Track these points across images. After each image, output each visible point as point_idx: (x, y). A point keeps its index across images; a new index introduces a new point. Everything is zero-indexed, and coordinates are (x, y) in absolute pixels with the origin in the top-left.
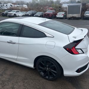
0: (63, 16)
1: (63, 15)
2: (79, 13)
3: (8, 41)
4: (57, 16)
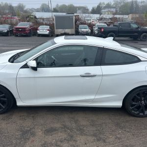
0: (48, 32)
1: (49, 30)
2: (73, 28)
3: (83, 73)
4: (38, 31)
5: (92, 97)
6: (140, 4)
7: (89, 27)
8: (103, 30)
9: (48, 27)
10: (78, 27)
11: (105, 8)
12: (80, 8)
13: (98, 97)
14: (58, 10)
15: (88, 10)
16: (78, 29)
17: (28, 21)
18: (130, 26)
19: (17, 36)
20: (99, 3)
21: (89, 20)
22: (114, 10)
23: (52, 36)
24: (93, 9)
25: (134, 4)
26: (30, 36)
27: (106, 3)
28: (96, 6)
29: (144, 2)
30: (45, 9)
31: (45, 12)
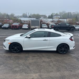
0: (28, 27)
5: (47, 47)
6: (72, 14)
7: (47, 25)
8: (53, 26)
9: (27, 25)
10: (42, 25)
11: (55, 15)
12: (42, 16)
13: (48, 47)
14: (31, 16)
15: (46, 16)
16: (41, 26)
17: (17, 22)
18: (66, 25)
19: (12, 29)
20: (52, 13)
21: (47, 22)
22: (59, 17)
23: (29, 29)
24: (49, 16)
25: (70, 14)
26: (19, 29)
27: (55, 13)
28: (50, 15)
29: (74, 13)
30: (25, 16)
31: (25, 17)
